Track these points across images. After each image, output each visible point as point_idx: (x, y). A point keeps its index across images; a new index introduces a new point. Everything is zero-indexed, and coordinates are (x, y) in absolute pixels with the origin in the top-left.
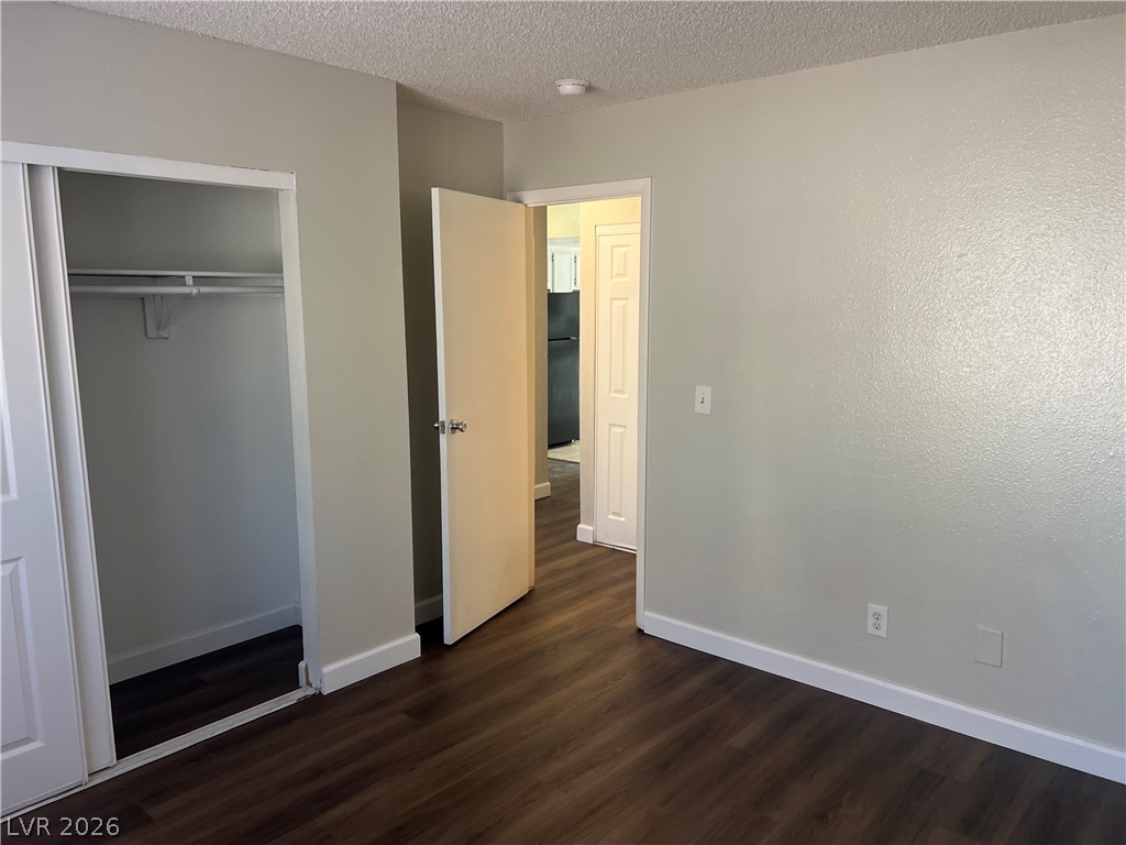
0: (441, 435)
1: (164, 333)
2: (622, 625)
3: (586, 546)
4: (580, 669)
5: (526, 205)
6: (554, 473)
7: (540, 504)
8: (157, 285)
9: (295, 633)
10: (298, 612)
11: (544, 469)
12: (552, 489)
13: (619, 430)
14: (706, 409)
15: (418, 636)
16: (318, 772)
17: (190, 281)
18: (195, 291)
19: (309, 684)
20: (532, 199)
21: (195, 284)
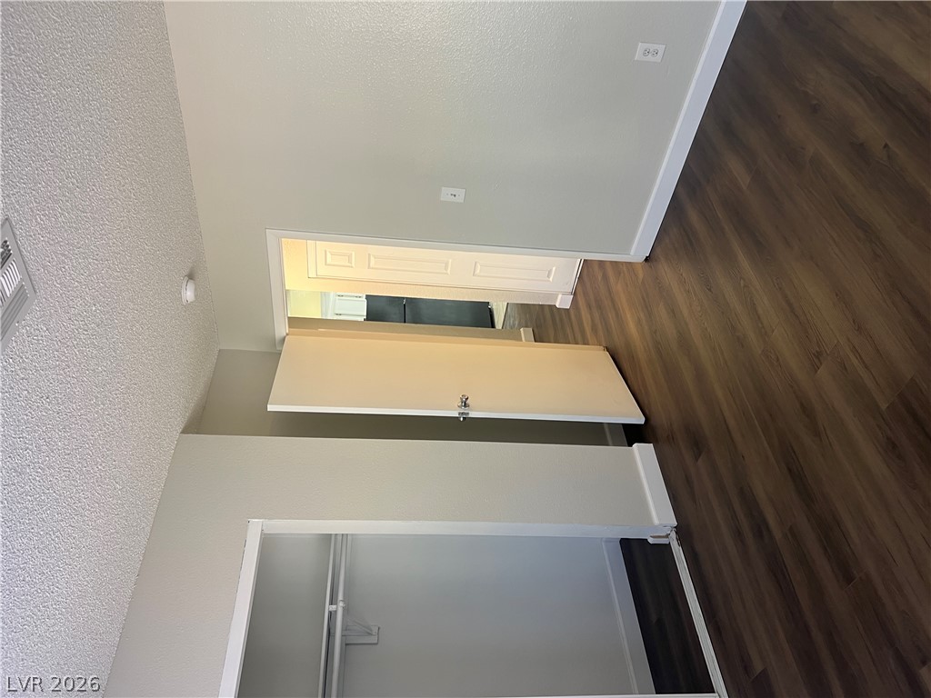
0: (470, 416)
1: (375, 630)
2: (641, 276)
3: (574, 301)
4: (673, 312)
5: (287, 335)
6: (514, 325)
7: (539, 338)
8: (335, 633)
9: (626, 544)
10: (608, 541)
11: (510, 334)
12: (527, 327)
13: (479, 267)
14: (461, 193)
15: (635, 445)
16: (738, 534)
17: (333, 608)
18: (341, 604)
19: (667, 536)
20: (282, 329)
21: (336, 604)
